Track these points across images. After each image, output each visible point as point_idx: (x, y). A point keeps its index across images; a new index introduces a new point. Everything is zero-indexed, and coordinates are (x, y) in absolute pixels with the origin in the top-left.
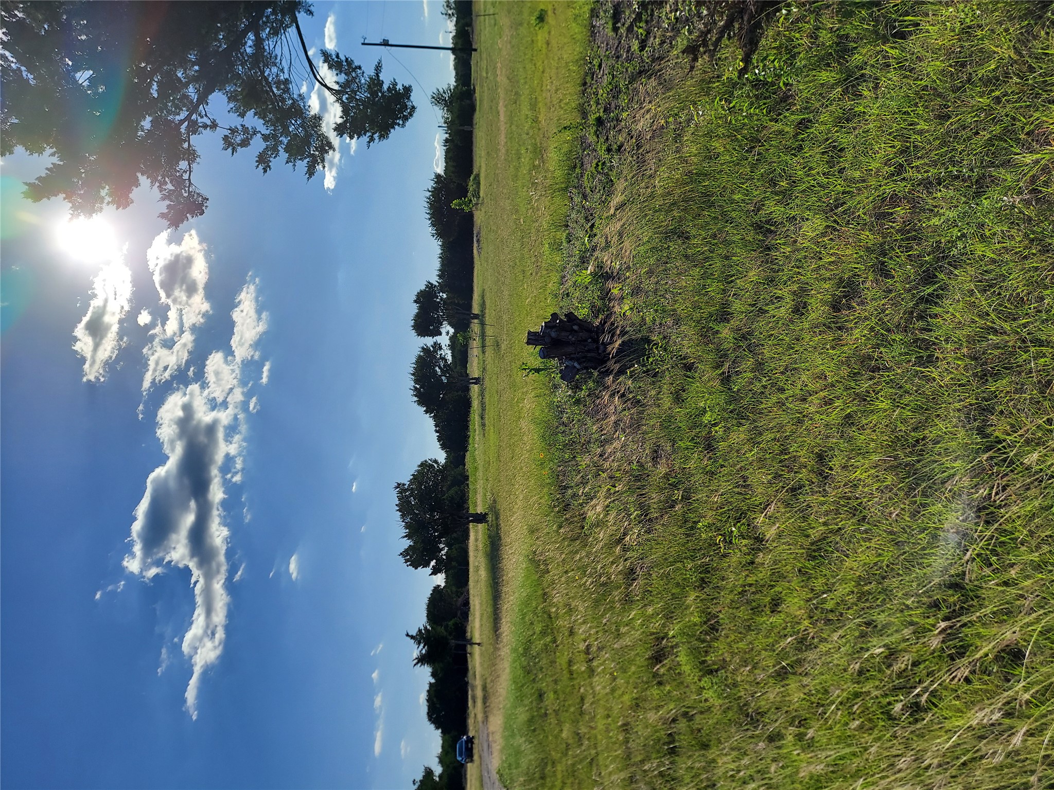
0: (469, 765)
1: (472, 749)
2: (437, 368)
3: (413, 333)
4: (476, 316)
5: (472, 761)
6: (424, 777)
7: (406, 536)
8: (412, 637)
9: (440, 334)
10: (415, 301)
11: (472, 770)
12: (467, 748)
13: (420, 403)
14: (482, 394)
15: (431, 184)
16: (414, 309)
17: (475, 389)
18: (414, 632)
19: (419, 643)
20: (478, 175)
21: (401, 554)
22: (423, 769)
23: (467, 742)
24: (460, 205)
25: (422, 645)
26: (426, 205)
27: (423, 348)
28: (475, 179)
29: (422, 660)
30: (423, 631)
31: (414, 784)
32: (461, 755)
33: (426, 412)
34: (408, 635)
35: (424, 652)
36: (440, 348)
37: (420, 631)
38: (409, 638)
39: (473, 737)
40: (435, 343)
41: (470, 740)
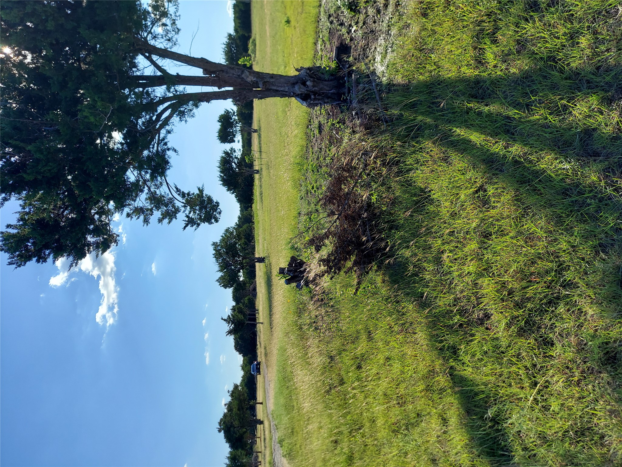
0: (258, 376)
1: (259, 368)
2: (233, 164)
3: (218, 141)
4: (255, 131)
5: (260, 374)
6: (234, 389)
7: (219, 271)
8: (225, 320)
9: (234, 141)
10: (219, 121)
11: (259, 378)
12: (257, 368)
13: (224, 185)
14: (260, 179)
15: (225, 40)
16: (218, 126)
17: (257, 176)
18: (226, 317)
19: (229, 323)
20: (254, 40)
21: (217, 280)
22: (233, 385)
23: (257, 365)
24: (244, 62)
25: (230, 325)
26: (223, 53)
27: (224, 152)
28: (252, 42)
29: (230, 332)
30: (231, 317)
31: (229, 392)
32: (253, 372)
33: (228, 190)
34: (222, 319)
35: (231, 328)
36: (235, 151)
37: (229, 316)
38: (223, 321)
39: (260, 362)
40: (232, 149)
41: (259, 364)
